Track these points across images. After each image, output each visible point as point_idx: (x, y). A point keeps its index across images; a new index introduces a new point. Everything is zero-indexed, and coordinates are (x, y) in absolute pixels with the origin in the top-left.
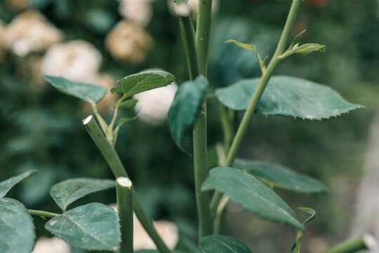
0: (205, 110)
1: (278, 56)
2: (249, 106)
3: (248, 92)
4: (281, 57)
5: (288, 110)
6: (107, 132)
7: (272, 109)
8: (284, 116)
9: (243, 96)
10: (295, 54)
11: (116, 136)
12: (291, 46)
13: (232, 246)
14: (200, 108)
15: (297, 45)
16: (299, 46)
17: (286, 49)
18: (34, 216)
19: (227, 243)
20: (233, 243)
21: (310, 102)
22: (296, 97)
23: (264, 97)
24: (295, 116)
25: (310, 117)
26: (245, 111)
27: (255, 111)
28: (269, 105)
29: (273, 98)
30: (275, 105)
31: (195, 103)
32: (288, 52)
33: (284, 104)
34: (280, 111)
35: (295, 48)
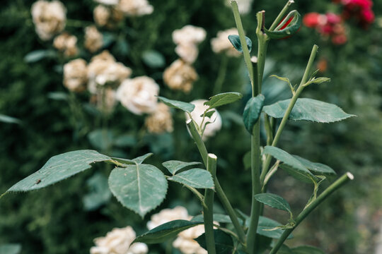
1: (303, 85)
2: (284, 115)
3: (283, 107)
4: (305, 85)
5: (309, 117)
6: (198, 129)
7: (299, 117)
9: (281, 110)
12: (310, 79)
16: (315, 79)
17: (307, 80)
21: (323, 114)
22: (314, 110)
23: (294, 110)
26: (282, 118)
27: (289, 118)
28: (297, 114)
29: (300, 111)
30: (301, 114)
32: (309, 82)
33: (306, 114)
34: (304, 118)
35: (313, 80)
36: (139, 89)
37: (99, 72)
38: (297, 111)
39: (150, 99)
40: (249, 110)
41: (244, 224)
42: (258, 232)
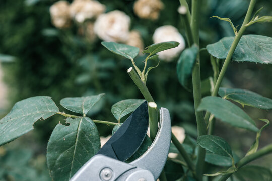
0: (199, 62)
1: (245, 24)
2: (227, 56)
3: (227, 47)
4: (247, 25)
5: (252, 58)
6: (141, 76)
7: (242, 58)
8: (249, 62)
10: (257, 22)
11: (146, 78)
12: (253, 18)
13: (217, 141)
14: (195, 61)
15: (257, 17)
16: (259, 17)
17: (250, 19)
18: (96, 124)
19: (214, 140)
20: (218, 140)
21: (269, 51)
22: (259, 49)
23: (236, 51)
24: (256, 62)
25: (267, 62)
26: (225, 59)
27: (231, 59)
28: (239, 55)
29: (243, 51)
30: (244, 55)
31: (192, 62)
32: (252, 22)
33: (250, 55)
34: (247, 60)
35: (256, 19)
36: (112, 22)
37: (78, 11)
38: (240, 51)
39: (122, 30)
40: (182, 63)
41: (194, 152)
42: (206, 160)
